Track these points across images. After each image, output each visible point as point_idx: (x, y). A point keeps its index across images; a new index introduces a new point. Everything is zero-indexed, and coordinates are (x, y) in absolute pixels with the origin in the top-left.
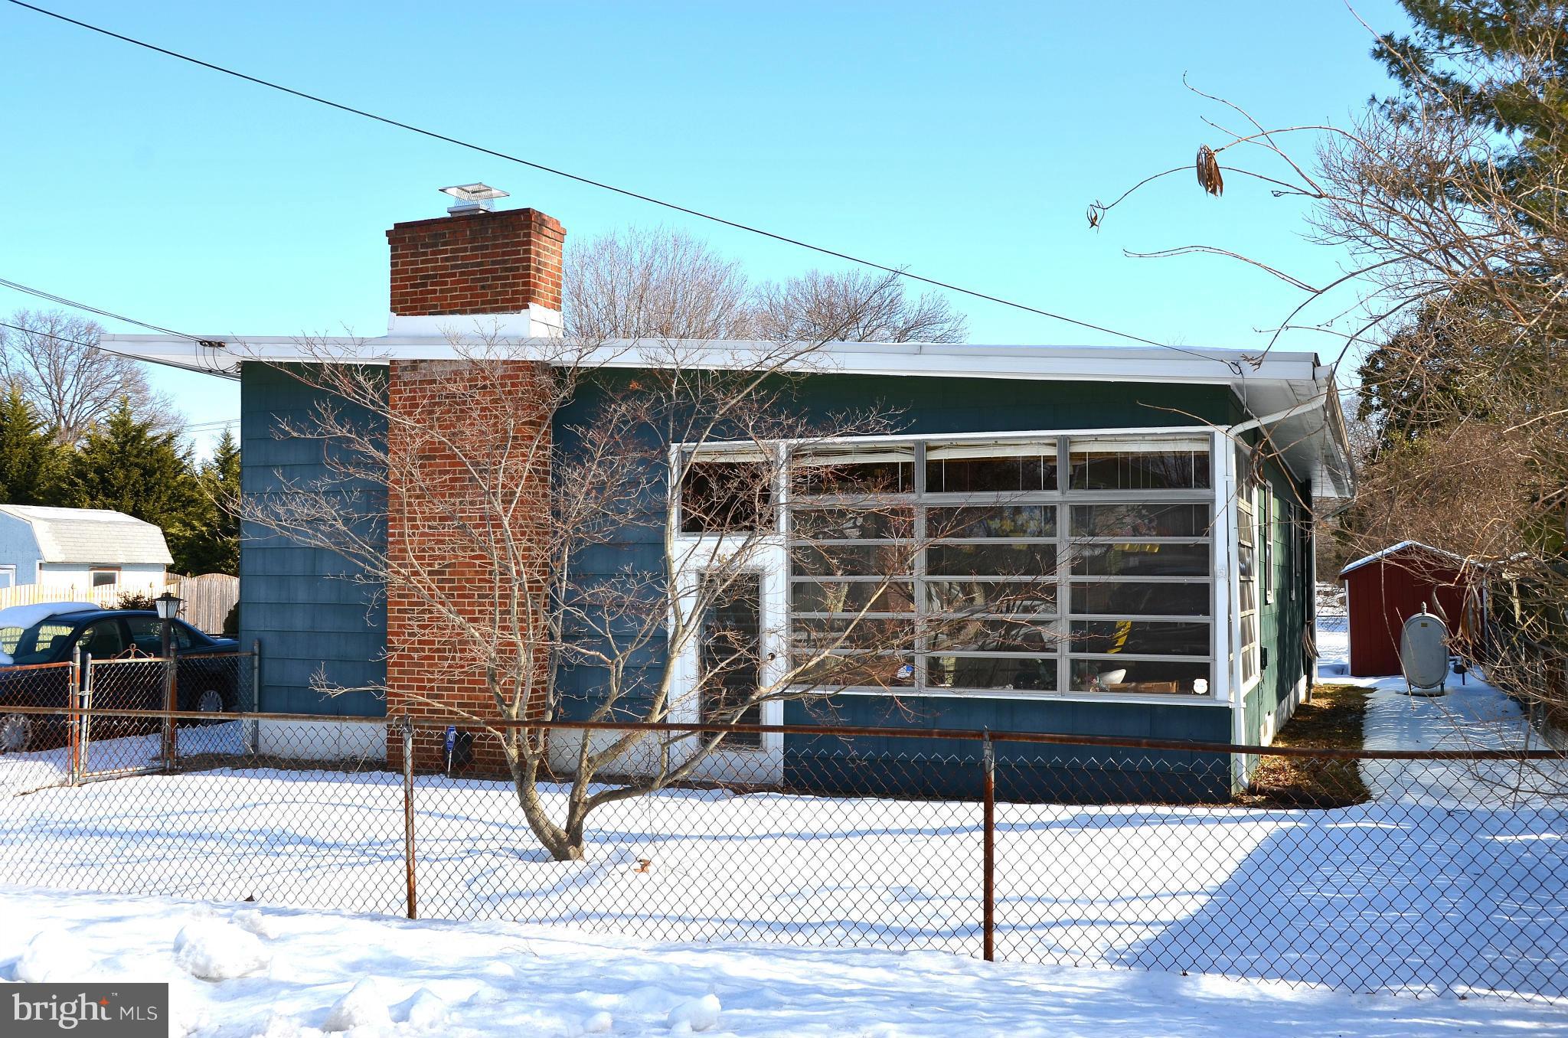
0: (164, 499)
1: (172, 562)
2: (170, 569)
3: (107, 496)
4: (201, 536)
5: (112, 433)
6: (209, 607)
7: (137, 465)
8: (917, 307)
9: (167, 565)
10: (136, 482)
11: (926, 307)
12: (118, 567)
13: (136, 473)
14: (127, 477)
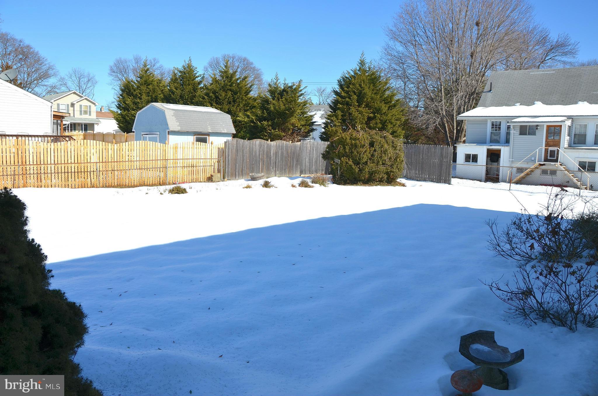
0: (241, 105)
1: (235, 132)
2: (234, 136)
3: (217, 103)
4: (252, 121)
5: (221, 76)
6: (243, 156)
7: (230, 90)
8: (556, 40)
9: (233, 134)
10: (230, 97)
11: (560, 40)
12: (209, 134)
13: (230, 93)
14: (226, 95)
